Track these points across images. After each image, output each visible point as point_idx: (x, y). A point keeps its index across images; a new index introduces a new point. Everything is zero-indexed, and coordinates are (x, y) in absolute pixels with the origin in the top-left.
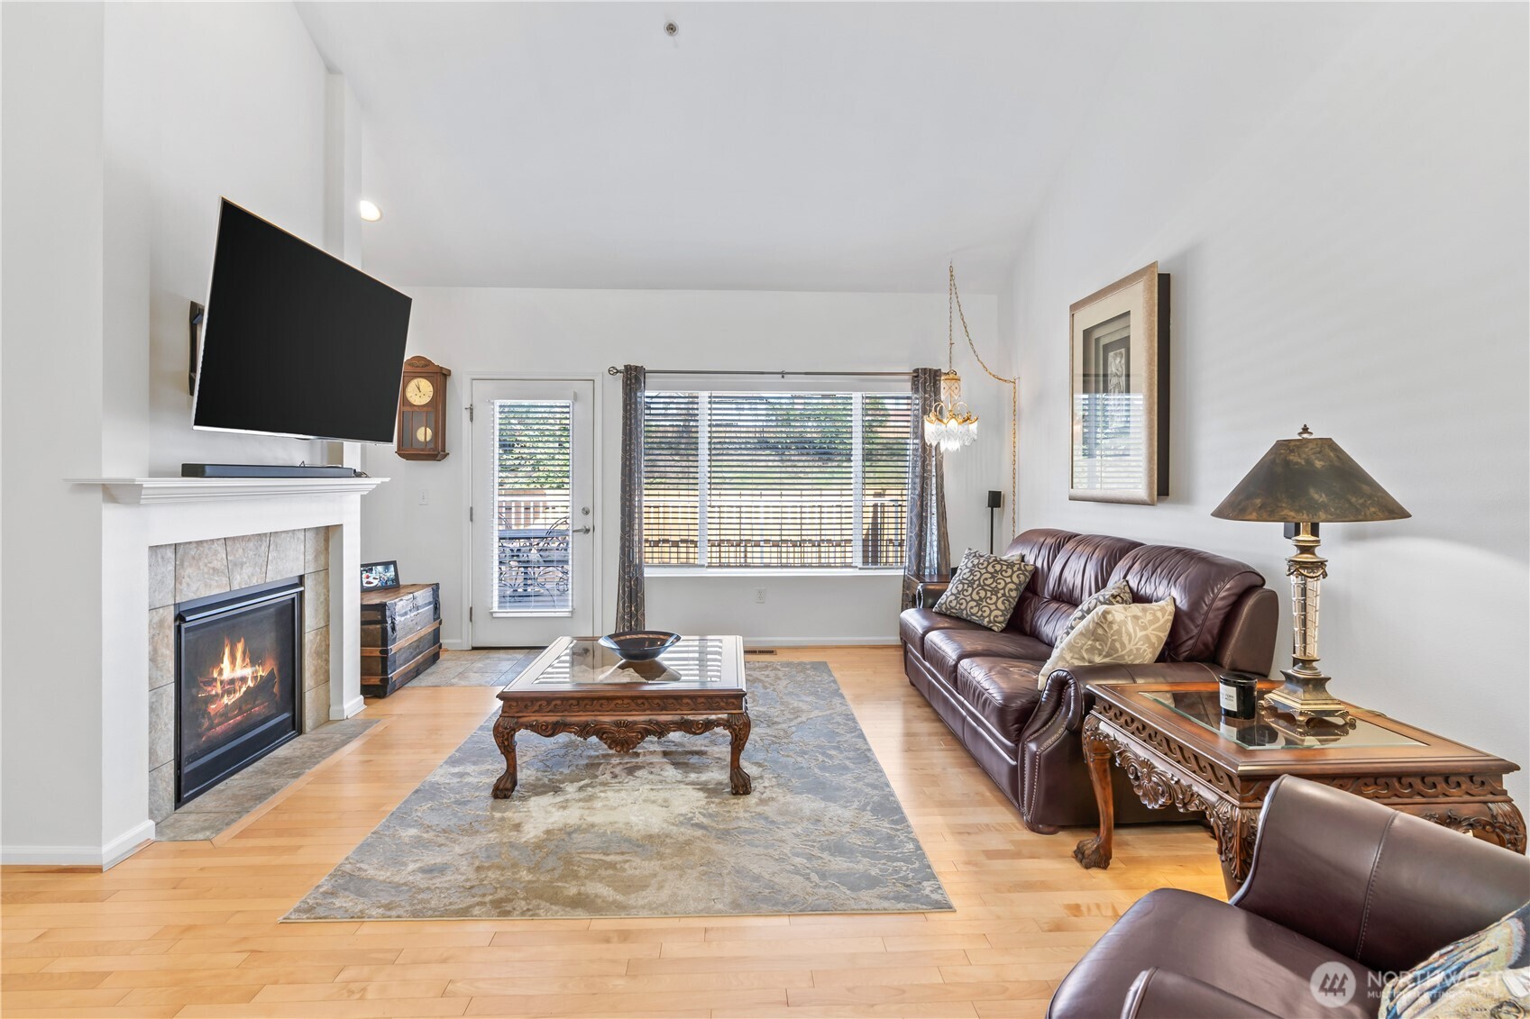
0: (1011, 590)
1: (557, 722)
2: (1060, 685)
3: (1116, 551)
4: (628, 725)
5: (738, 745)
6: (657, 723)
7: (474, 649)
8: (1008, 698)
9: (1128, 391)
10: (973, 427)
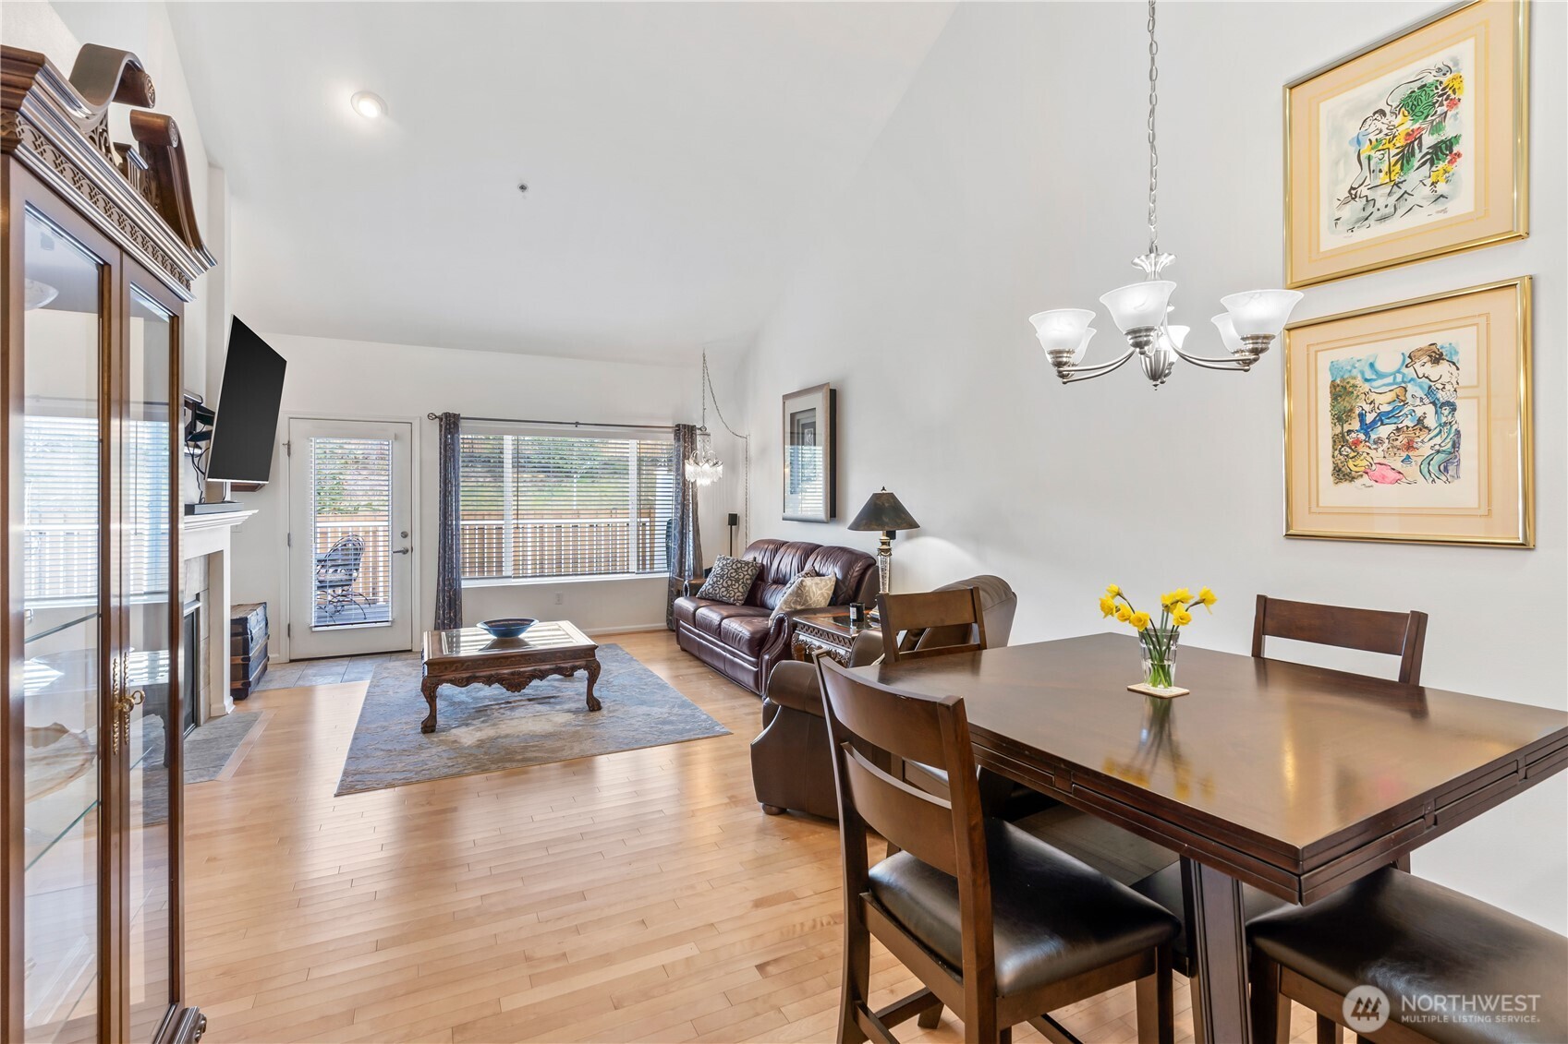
0: (747, 579)
1: (470, 677)
2: (780, 622)
3: (809, 550)
4: (519, 674)
5: (592, 680)
6: (540, 671)
7: (292, 661)
8: (753, 634)
9: (815, 445)
10: (720, 469)
